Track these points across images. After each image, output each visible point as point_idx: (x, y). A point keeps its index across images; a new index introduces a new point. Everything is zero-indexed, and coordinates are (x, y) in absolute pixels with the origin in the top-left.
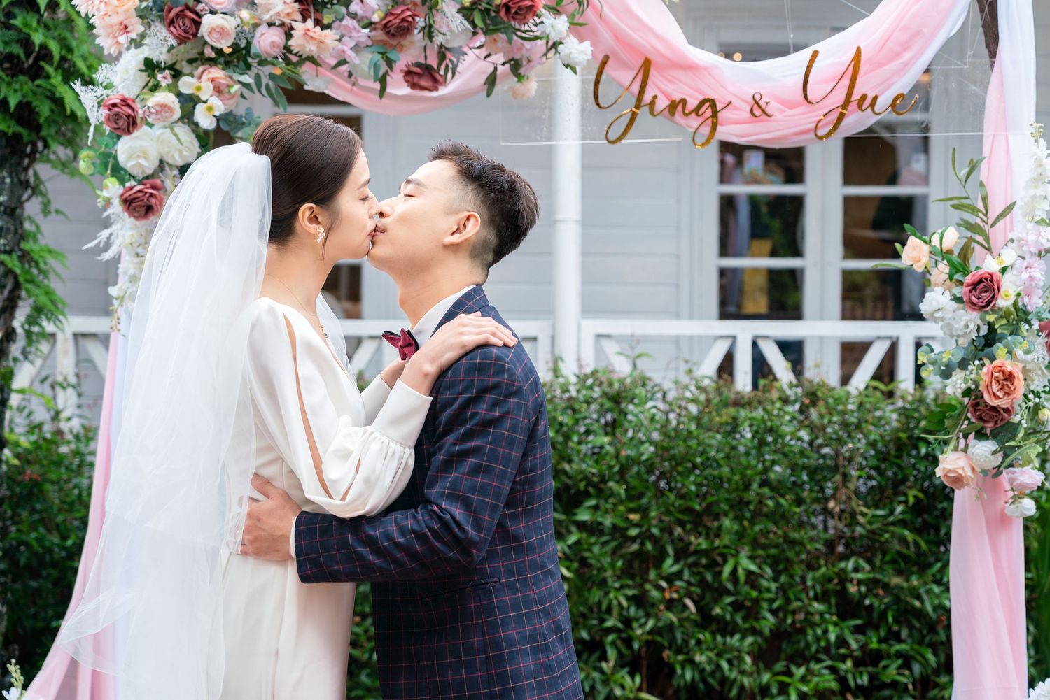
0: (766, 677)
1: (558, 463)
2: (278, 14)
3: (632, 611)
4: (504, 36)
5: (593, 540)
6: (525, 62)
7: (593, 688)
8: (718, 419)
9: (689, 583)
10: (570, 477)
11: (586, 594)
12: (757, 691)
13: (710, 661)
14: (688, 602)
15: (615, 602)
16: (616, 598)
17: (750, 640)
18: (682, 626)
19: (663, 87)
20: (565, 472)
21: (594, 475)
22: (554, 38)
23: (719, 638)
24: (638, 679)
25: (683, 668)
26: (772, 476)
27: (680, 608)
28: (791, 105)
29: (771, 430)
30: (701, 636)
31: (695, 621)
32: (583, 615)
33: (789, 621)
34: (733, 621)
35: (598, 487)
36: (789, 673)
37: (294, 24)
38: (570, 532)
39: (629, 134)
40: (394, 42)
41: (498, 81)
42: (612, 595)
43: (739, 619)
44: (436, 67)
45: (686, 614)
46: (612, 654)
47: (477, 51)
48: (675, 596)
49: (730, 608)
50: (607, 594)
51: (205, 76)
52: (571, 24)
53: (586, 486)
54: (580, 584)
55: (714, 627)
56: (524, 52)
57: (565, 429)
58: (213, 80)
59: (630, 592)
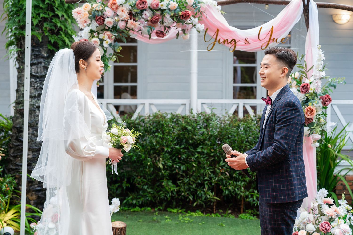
0: (247, 193)
1: (192, 136)
2: (124, 18)
3: (212, 175)
4: (181, 23)
5: (202, 156)
6: (186, 30)
7: (201, 196)
8: (234, 124)
9: (227, 168)
10: (195, 140)
11: (200, 171)
12: (245, 197)
13: (232, 189)
14: (227, 173)
15: (207, 173)
16: (208, 172)
17: (243, 183)
18: (225, 179)
19: (222, 36)
20: (194, 138)
21: (202, 139)
22: (194, 23)
23: (235, 183)
24: (213, 193)
25: (225, 191)
26: (249, 139)
27: (224, 174)
28: (255, 41)
29: (249, 127)
30: (230, 182)
31: (228, 178)
32: (199, 176)
33: (254, 178)
34: (239, 178)
35: (203, 142)
36: (254, 192)
37: (128, 21)
38: (195, 155)
39: (213, 49)
40: (153, 25)
41: (179, 35)
42: (206, 171)
43: (240, 178)
44: (163, 31)
45: (226, 176)
46: (206, 186)
47: (174, 27)
48: (223, 171)
49: (238, 175)
50: (205, 171)
51: (106, 34)
52: (199, 20)
53: (200, 142)
54: (198, 168)
55: (233, 180)
56: (186, 27)
57: (194, 127)
58: (108, 35)
59: (212, 170)
